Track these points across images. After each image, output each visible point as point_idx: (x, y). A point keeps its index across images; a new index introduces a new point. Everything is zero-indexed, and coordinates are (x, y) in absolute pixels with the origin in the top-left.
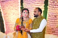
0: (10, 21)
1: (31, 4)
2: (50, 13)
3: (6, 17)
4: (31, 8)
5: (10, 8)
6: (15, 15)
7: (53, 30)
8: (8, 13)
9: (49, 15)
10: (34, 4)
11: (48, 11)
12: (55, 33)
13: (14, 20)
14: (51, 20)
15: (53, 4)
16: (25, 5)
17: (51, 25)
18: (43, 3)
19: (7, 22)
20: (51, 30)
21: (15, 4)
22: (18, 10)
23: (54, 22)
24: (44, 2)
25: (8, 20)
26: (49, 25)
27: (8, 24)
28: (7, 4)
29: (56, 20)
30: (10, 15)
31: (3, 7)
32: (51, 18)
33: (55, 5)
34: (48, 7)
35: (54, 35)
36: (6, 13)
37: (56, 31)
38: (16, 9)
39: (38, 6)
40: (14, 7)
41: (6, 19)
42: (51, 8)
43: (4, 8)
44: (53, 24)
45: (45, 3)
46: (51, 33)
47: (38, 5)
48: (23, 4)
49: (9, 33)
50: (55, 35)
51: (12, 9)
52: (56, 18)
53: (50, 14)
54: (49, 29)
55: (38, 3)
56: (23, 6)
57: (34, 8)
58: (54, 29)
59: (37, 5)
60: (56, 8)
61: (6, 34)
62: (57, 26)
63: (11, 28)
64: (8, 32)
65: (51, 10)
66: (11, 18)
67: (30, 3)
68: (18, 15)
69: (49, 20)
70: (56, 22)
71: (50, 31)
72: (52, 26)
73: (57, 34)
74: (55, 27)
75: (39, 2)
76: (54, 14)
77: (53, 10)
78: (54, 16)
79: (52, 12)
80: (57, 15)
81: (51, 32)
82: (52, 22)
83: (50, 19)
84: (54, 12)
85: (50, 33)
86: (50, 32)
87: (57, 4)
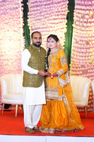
1: (42, 20)
2: (78, 36)
4: (43, 28)
5: (4, 29)
6: (12, 41)
7: (83, 69)
9: (76, 40)
10: (48, 20)
11: (73, 34)
12: (88, 75)
13: (11, 50)
14: (79, 50)
15: (82, 20)
16: (32, 23)
17: (80, 60)
20: (81, 69)
21: (14, 21)
22: (19, 31)
23: (85, 53)
24: (65, 17)
26: (77, 59)
27: (1, 58)
29: (88, 50)
32: (80, 46)
33: (85, 22)
34: (73, 25)
35: (86, 77)
37: (89, 71)
38: (15, 31)
39: (56, 24)
40: (11, 26)
42: (79, 28)
44: (84, 58)
45: (67, 19)
46: (81, 74)
47: (56, 21)
48: (28, 20)
51: (8, 31)
52: (88, 46)
53: (77, 38)
54: (77, 68)
55: (54, 19)
56: (28, 25)
58: (86, 66)
59: (53, 21)
60: (87, 27)
62: (90, 61)
63: (6, 67)
65: (78, 31)
69: (76, 49)
71: (79, 71)
72: (83, 60)
73: (91, 76)
74: (88, 64)
75: (57, 17)
76: (85, 38)
77: (83, 30)
78: (84, 43)
79: (81, 35)
80: (90, 41)
81: (81, 72)
82: (81, 54)
83: (78, 48)
84: (85, 36)
85: (78, 75)
86: (78, 73)
87: (89, 20)
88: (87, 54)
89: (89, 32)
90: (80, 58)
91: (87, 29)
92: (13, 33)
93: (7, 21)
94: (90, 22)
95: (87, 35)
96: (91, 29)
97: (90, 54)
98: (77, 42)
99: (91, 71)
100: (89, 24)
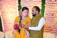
0: (8, 20)
1: (29, 2)
2: (47, 11)
3: (4, 16)
5: (8, 7)
7: (50, 28)
8: (6, 12)
9: (46, 13)
10: (32, 2)
11: (45, 10)
12: (52, 32)
13: (12, 18)
14: (48, 19)
15: (50, 2)
16: (23, 4)
17: (48, 24)
18: (40, 1)
19: (5, 21)
20: (49, 28)
21: (13, 2)
22: (16, 8)
23: (51, 20)
25: (6, 19)
26: (47, 23)
27: (6, 22)
28: (5, 2)
29: (53, 19)
30: (8, 14)
31: (1, 5)
32: (48, 16)
33: (52, 3)
35: (51, 33)
36: (4, 12)
37: (53, 30)
38: (14, 8)
39: (36, 4)
40: (12, 5)
41: (4, 17)
42: (48, 6)
43: (2, 7)
44: (50, 23)
46: (49, 31)
48: (21, 2)
49: (7, 32)
50: (53, 33)
51: (10, 8)
52: (53, 16)
54: (46, 28)
55: (35, 2)
56: (21, 5)
57: (31, 6)
58: (51, 27)
60: (53, 6)
61: (4, 33)
62: (54, 25)
63: (9, 27)
64: (6, 30)
65: (48, 8)
66: (9, 17)
67: (27, 2)
68: (16, 14)
70: (53, 20)
72: (50, 24)
73: (54, 33)
74: (52, 26)
76: (51, 12)
77: (50, 8)
78: (51, 15)
79: (49, 11)
80: (54, 14)
81: (49, 30)
82: (49, 21)
84: (51, 11)
85: (47, 32)
86: (47, 31)
87: (54, 2)
88: (52, 21)
89: (54, 9)
90: (49, 23)
91: (53, 7)
92: (13, 9)
93: (9, 2)
94: (55, 4)
95: (53, 11)
96: (55, 7)
97: (54, 21)
98: (47, 14)
99: (54, 30)
100: (54, 5)
